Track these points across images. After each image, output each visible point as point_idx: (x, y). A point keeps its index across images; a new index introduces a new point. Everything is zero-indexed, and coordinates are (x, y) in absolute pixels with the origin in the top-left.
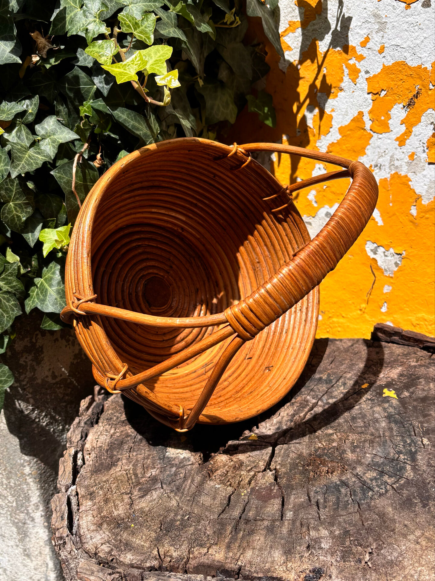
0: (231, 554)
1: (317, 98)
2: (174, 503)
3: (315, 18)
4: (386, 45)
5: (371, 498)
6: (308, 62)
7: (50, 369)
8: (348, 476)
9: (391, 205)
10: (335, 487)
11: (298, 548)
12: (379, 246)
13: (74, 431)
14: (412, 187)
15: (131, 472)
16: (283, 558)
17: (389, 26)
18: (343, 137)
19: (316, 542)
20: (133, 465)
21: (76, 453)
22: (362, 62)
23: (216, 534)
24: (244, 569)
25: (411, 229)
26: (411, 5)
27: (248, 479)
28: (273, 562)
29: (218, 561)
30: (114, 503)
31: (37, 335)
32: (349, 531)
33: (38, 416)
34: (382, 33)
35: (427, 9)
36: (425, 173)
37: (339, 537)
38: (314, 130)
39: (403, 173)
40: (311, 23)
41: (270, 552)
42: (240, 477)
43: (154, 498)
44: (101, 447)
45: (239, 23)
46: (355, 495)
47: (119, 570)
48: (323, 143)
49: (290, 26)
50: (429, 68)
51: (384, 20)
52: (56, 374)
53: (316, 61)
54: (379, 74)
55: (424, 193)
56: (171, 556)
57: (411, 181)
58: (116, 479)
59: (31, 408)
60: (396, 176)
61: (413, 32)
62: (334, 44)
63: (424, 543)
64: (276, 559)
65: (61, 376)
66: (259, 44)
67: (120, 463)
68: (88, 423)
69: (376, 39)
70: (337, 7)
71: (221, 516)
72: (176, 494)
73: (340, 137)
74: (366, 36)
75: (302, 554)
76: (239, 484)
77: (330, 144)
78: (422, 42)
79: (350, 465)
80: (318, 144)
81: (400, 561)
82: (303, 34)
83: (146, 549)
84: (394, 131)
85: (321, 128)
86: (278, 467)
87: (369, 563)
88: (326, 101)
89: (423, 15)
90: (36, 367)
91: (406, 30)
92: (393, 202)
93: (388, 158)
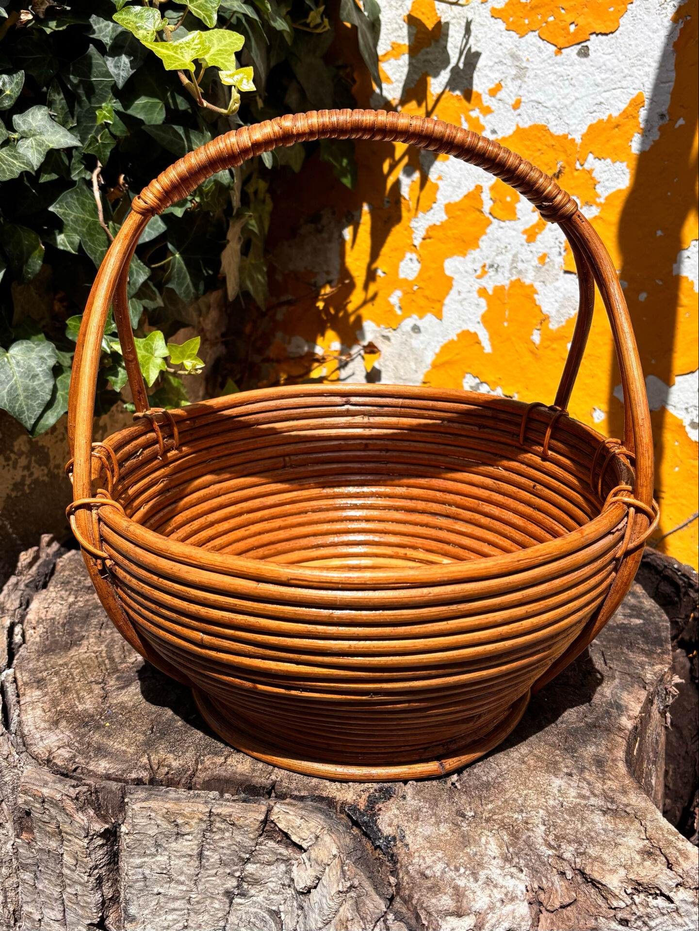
0: (260, 766)
1: (420, 157)
3: (429, 45)
4: (523, 99)
6: (413, 104)
9: (506, 324)
12: (482, 383)
13: (9, 594)
14: (537, 303)
15: (104, 655)
17: (530, 73)
18: (449, 218)
20: (107, 646)
21: (12, 626)
22: (488, 117)
24: (281, 786)
25: (530, 362)
26: (563, 51)
29: (242, 774)
30: (78, 695)
34: (520, 81)
35: (584, 60)
36: (557, 284)
38: (411, 203)
39: (527, 282)
40: (423, 51)
44: (54, 619)
45: (328, 27)
47: (88, 782)
48: (420, 224)
49: (393, 48)
50: (578, 141)
51: (524, 65)
53: (424, 104)
54: (510, 136)
55: (553, 313)
56: (169, 766)
57: (537, 293)
58: (80, 663)
60: (517, 284)
61: (562, 88)
62: (452, 84)
63: (532, 762)
66: (345, 67)
67: (85, 642)
68: (32, 585)
69: (511, 89)
70: (462, 35)
73: (445, 217)
74: (497, 82)
77: (430, 227)
78: (573, 103)
80: (413, 224)
81: (500, 783)
82: (410, 64)
83: (129, 755)
84: (523, 219)
85: (421, 201)
87: (457, 784)
88: (432, 163)
89: (577, 67)
91: (553, 84)
92: (510, 321)
93: (510, 256)
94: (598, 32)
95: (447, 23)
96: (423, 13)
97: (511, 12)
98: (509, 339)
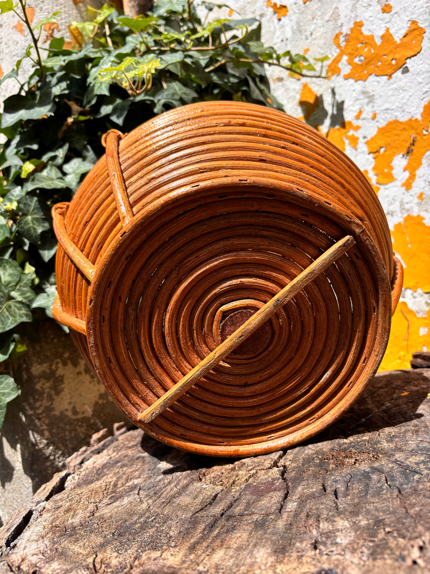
0: (192, 557)
2: (144, 506)
3: (314, 110)
4: (377, 112)
5: (418, 482)
7: (70, 403)
8: (384, 463)
9: (409, 246)
10: (363, 475)
11: (298, 544)
13: (76, 457)
14: (426, 225)
15: (112, 484)
16: (272, 559)
17: (377, 97)
19: (328, 537)
20: (117, 478)
21: (67, 475)
22: (359, 131)
23: (182, 535)
26: (392, 76)
27: (247, 477)
28: (252, 565)
29: (169, 567)
30: (75, 512)
31: (57, 363)
32: (384, 519)
33: (53, 453)
34: (371, 104)
35: (407, 74)
37: (368, 527)
39: (415, 214)
40: (312, 115)
41: (251, 552)
42: (237, 476)
43: (123, 504)
44: (95, 467)
46: (393, 480)
50: (419, 117)
51: (371, 94)
52: (78, 410)
54: (376, 136)
57: (423, 219)
58: (92, 491)
59: (45, 441)
60: (409, 218)
61: (398, 95)
62: (333, 124)
64: (259, 560)
65: (83, 413)
67: (105, 478)
69: (368, 110)
71: (197, 514)
72: (150, 498)
74: (358, 111)
75: (304, 553)
76: (234, 483)
78: (408, 100)
79: (385, 453)
83: (81, 556)
84: (399, 179)
86: (287, 463)
87: (419, 562)
89: (404, 80)
90: (54, 397)
91: (392, 95)
92: (411, 243)
93: (398, 204)
94: (410, 56)
95: (321, 96)
96: (306, 97)
97: (355, 72)
98: (415, 255)
